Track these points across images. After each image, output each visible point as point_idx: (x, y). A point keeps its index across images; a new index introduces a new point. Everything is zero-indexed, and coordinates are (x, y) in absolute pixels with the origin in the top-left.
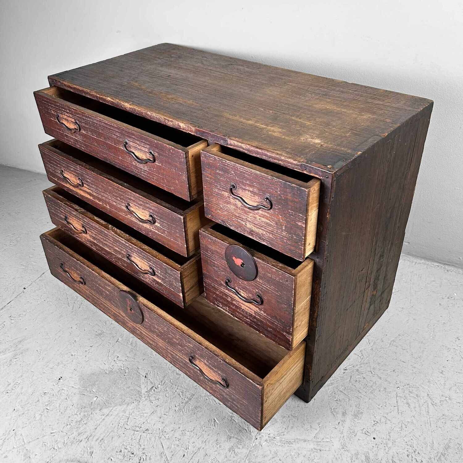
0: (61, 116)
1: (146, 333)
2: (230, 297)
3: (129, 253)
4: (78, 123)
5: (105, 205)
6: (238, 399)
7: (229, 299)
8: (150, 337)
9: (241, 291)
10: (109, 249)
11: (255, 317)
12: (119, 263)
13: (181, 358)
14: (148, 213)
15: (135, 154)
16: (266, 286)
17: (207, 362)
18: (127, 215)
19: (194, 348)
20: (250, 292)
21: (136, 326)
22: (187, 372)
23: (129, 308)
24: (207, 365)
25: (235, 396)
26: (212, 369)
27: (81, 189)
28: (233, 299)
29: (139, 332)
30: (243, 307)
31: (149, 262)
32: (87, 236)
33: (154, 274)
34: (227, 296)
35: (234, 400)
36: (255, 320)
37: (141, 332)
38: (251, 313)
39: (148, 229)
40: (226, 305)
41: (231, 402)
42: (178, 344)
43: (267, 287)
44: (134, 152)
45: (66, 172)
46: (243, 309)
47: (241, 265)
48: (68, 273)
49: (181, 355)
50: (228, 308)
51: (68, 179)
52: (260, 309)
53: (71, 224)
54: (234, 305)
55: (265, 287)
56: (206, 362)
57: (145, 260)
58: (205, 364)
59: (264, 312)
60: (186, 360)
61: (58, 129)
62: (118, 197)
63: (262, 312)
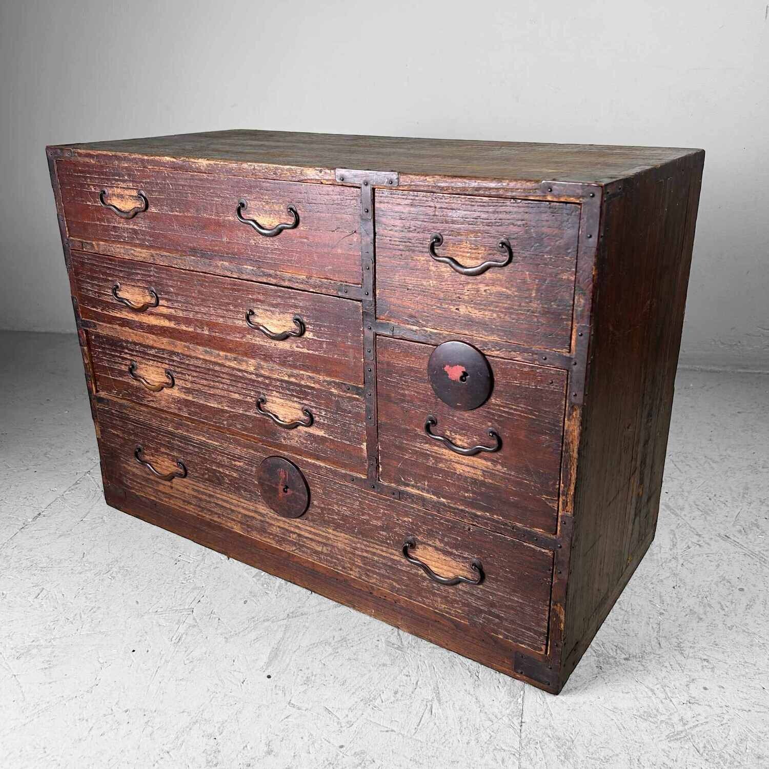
0: (109, 191)
1: (310, 532)
2: (432, 456)
3: (262, 396)
4: (144, 195)
5: (199, 331)
6: (502, 598)
7: (431, 462)
8: (317, 538)
9: (458, 436)
10: (219, 403)
11: (483, 483)
12: (235, 426)
13: (384, 557)
14: (289, 317)
15: (258, 221)
16: (508, 407)
17: (441, 541)
18: (244, 336)
19: (415, 522)
20: (476, 432)
21: (290, 525)
22: (394, 584)
23: (281, 488)
24: (440, 550)
25: (496, 595)
26: (450, 554)
27: (151, 314)
28: (438, 459)
29: (295, 536)
30: (460, 469)
31: (303, 399)
32: (175, 392)
33: (311, 422)
34: (426, 456)
35: (492, 605)
36: (483, 489)
37: (299, 535)
38: (475, 476)
39: (286, 351)
40: (424, 478)
41: (485, 612)
42: (382, 528)
43: (512, 408)
44: (255, 218)
45: (124, 287)
46: (460, 475)
47: (461, 378)
48: (150, 465)
49: (384, 549)
50: (426, 484)
51: (127, 300)
52: (494, 462)
53: (140, 377)
54: (441, 471)
55: (504, 412)
56: (438, 544)
57: (295, 399)
58: (436, 549)
59: (503, 465)
60: (395, 558)
61: (99, 220)
62: (229, 304)
63: (499, 467)
